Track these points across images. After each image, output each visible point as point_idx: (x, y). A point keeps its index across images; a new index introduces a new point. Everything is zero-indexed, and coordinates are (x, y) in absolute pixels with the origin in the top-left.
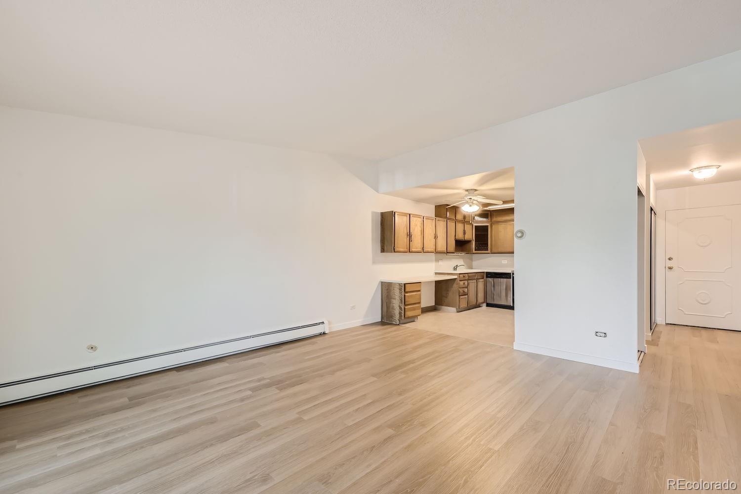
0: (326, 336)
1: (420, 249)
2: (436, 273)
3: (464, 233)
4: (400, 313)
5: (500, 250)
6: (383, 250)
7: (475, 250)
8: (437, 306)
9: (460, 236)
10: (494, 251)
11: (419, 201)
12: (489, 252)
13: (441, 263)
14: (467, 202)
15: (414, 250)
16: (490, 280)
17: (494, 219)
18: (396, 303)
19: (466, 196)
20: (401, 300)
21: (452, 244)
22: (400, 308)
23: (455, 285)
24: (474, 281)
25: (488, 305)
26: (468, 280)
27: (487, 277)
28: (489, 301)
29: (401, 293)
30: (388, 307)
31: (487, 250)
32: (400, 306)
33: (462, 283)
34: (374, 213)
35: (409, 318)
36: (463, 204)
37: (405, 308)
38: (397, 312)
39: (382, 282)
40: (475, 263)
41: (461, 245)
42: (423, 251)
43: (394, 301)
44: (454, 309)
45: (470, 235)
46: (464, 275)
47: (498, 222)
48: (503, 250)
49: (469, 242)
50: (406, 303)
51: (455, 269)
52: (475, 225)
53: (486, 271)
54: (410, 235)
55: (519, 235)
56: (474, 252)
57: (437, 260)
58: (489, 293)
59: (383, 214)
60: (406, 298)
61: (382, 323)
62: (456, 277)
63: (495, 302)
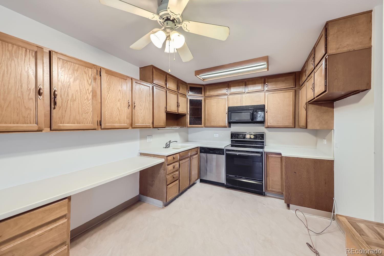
3: (178, 106)
5: (213, 124)
8: (142, 196)
9: (173, 108)
10: (207, 125)
12: (203, 126)
13: (149, 140)
16: (203, 155)
17: (208, 94)
21: (161, 117)
23: (162, 171)
24: (187, 159)
25: (202, 181)
26: (180, 160)
27: (201, 152)
31: (201, 124)
33: (170, 167)
40: (191, 136)
45: (184, 108)
46: (174, 156)
47: (211, 96)
48: (215, 124)
49: (183, 115)
51: (167, 146)
52: (189, 98)
53: (199, 146)
56: (189, 125)
57: (143, 137)
58: (202, 168)
62: (162, 160)
63: (208, 179)
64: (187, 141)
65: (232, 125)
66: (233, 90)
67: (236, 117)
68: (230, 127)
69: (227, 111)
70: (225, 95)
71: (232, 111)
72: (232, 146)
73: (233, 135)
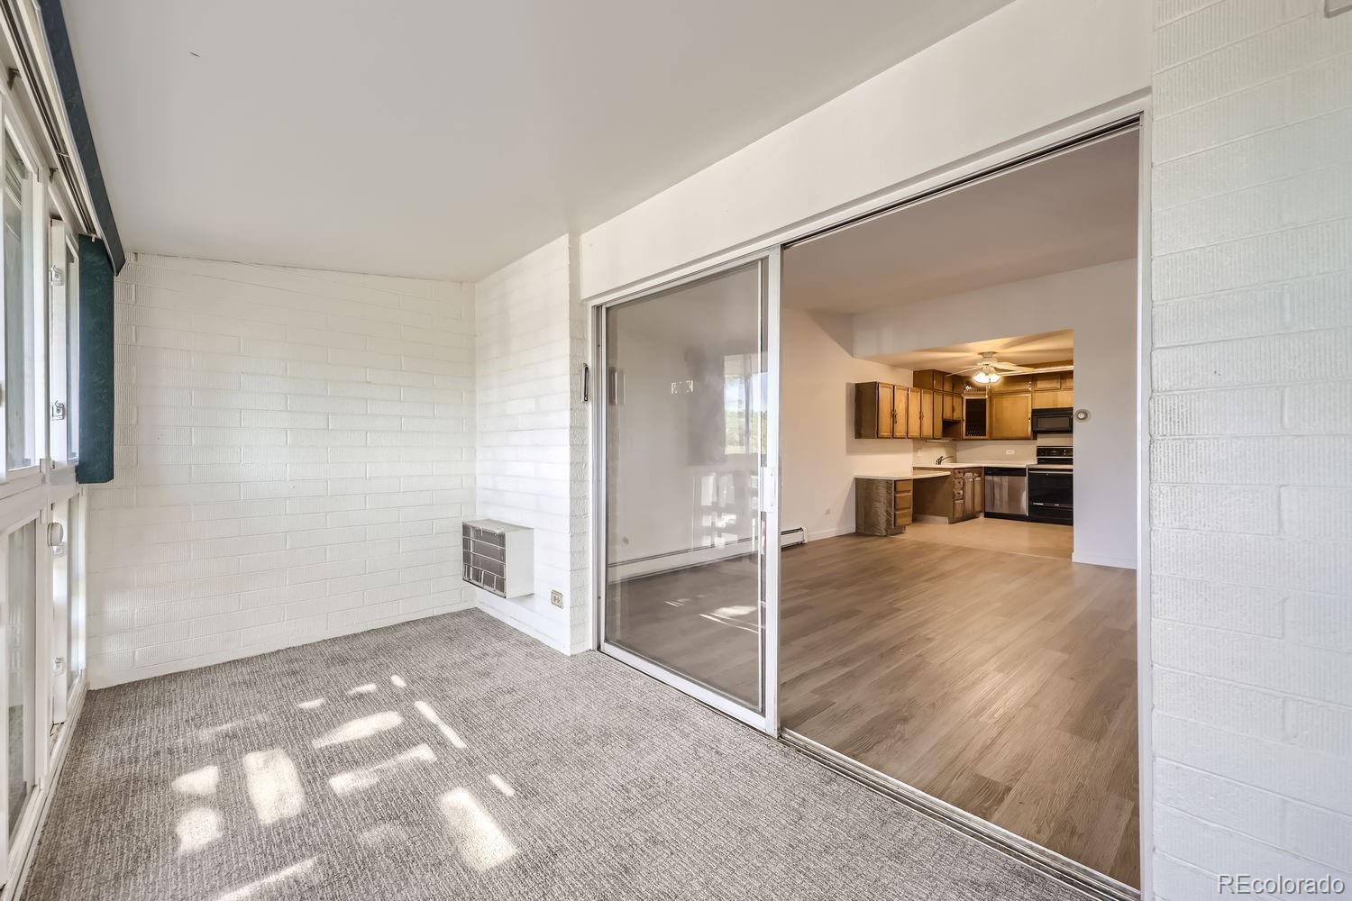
0: (805, 548)
1: (904, 434)
2: (914, 468)
3: (953, 410)
4: (888, 521)
5: (1005, 435)
6: (859, 435)
7: (966, 435)
9: (948, 415)
10: (995, 435)
11: (895, 366)
12: (987, 437)
13: (920, 454)
14: (981, 370)
15: (897, 434)
16: (989, 478)
17: (996, 389)
18: (881, 509)
19: (981, 361)
20: (890, 503)
21: (939, 425)
22: (888, 514)
23: (947, 485)
25: (988, 515)
27: (986, 474)
28: (988, 510)
29: (888, 493)
30: (867, 514)
31: (985, 435)
32: (887, 511)
33: (956, 481)
34: (848, 384)
35: (899, 526)
36: (976, 371)
37: (895, 514)
38: (882, 519)
39: (856, 479)
40: (959, 455)
41: (949, 429)
42: (907, 436)
43: (878, 505)
44: (946, 519)
45: (961, 413)
46: (960, 470)
47: (1002, 394)
48: (1009, 435)
49: (956, 423)
50: (897, 507)
51: (939, 461)
52: (965, 398)
53: (983, 465)
54: (894, 416)
55: (1082, 416)
56: (964, 437)
57: (916, 450)
58: (987, 497)
59: (858, 386)
60: (897, 499)
61: (858, 534)
62: (948, 473)
63: (997, 510)
64: (955, 461)
65: (1038, 435)
66: (1041, 385)
67: (1045, 424)
68: (1035, 438)
69: (1030, 415)
70: (1027, 391)
71: (1038, 414)
72: (1039, 463)
73: (1041, 451)
